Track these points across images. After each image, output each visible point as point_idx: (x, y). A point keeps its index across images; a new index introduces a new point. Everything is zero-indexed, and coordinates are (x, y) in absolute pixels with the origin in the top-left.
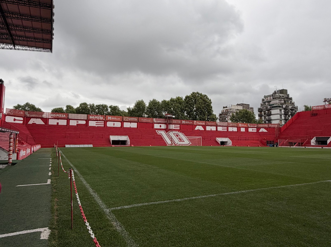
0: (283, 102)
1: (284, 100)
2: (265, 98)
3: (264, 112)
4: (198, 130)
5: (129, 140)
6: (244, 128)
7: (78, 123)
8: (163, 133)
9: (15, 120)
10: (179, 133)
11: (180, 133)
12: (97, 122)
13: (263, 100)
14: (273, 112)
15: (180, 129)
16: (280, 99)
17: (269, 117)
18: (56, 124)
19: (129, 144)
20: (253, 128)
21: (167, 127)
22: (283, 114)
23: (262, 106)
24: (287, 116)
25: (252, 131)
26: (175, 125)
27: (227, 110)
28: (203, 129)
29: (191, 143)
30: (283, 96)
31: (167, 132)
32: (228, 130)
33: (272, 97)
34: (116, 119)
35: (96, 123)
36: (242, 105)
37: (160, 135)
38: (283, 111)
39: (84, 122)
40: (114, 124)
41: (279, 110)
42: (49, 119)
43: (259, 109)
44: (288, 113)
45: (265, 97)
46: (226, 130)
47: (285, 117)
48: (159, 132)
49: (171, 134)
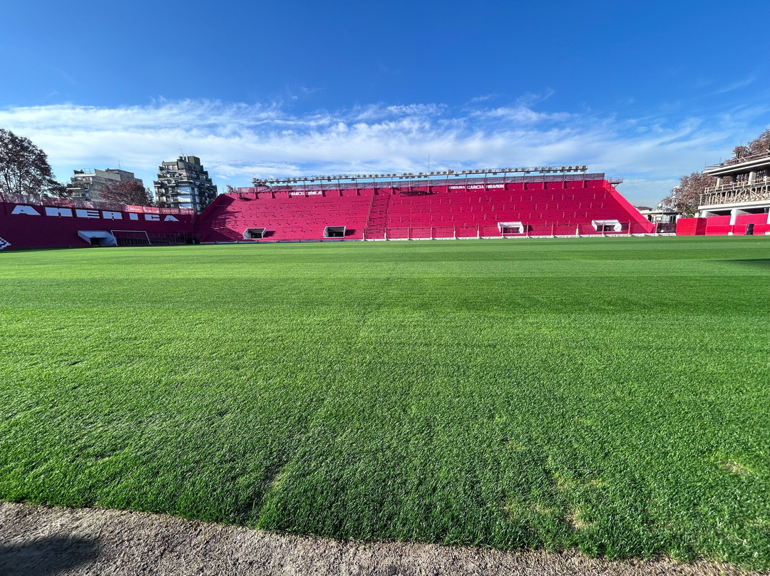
1: (197, 175)
2: (164, 167)
3: (165, 188)
4: (22, 215)
13: (161, 169)
14: (181, 190)
16: (190, 172)
17: (174, 198)
20: (152, 214)
22: (197, 195)
23: (161, 179)
24: (204, 198)
27: (84, 177)
29: (7, 244)
30: (194, 168)
33: (176, 166)
36: (120, 172)
38: (196, 189)
41: (190, 188)
43: (156, 183)
44: (204, 193)
45: (164, 164)
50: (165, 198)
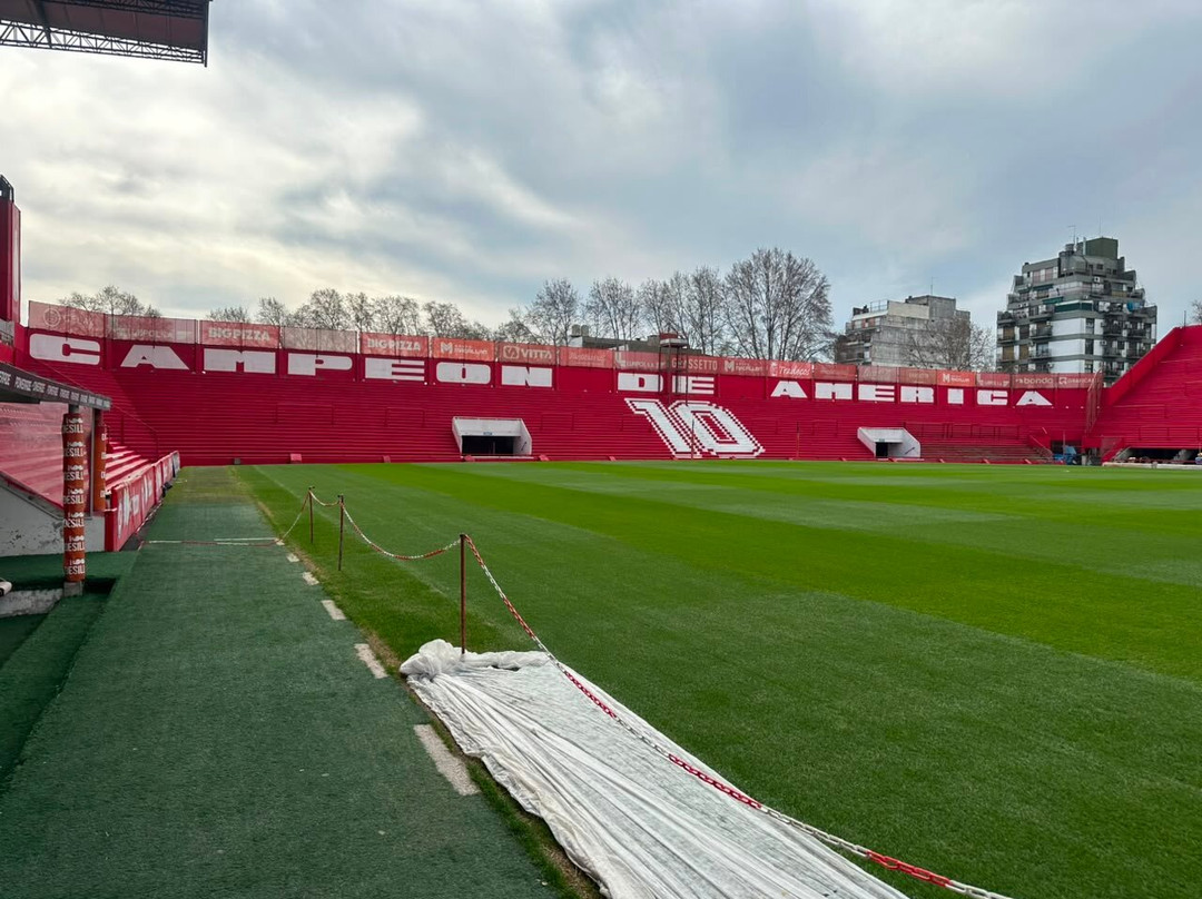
0: (1099, 287)
1: (1105, 283)
2: (1026, 275)
3: (1021, 327)
4: (785, 398)
5: (527, 437)
6: (962, 391)
7: (319, 366)
8: (652, 409)
9: (67, 350)
10: (712, 408)
11: (717, 407)
12: (396, 362)
13: (1019, 281)
14: (1061, 327)
15: (716, 394)
16: (1088, 279)
17: (1040, 348)
18: (234, 370)
19: (529, 449)
20: (993, 389)
21: (667, 384)
22: (1098, 337)
23: (1015, 305)
24: (1115, 344)
25: (991, 403)
26: (695, 378)
27: (867, 320)
28: (803, 395)
29: (762, 450)
30: (1100, 267)
31: (667, 405)
32: (897, 396)
33: (1056, 270)
34: (472, 351)
35: (394, 366)
36: (926, 301)
37: (643, 416)
38: (1098, 322)
39: (345, 364)
40: (464, 370)
41: (1084, 320)
42: (203, 347)
44: (1120, 329)
46: (892, 399)
47: (1106, 349)
48: (638, 405)
49: (685, 412)
50: (1017, 350)
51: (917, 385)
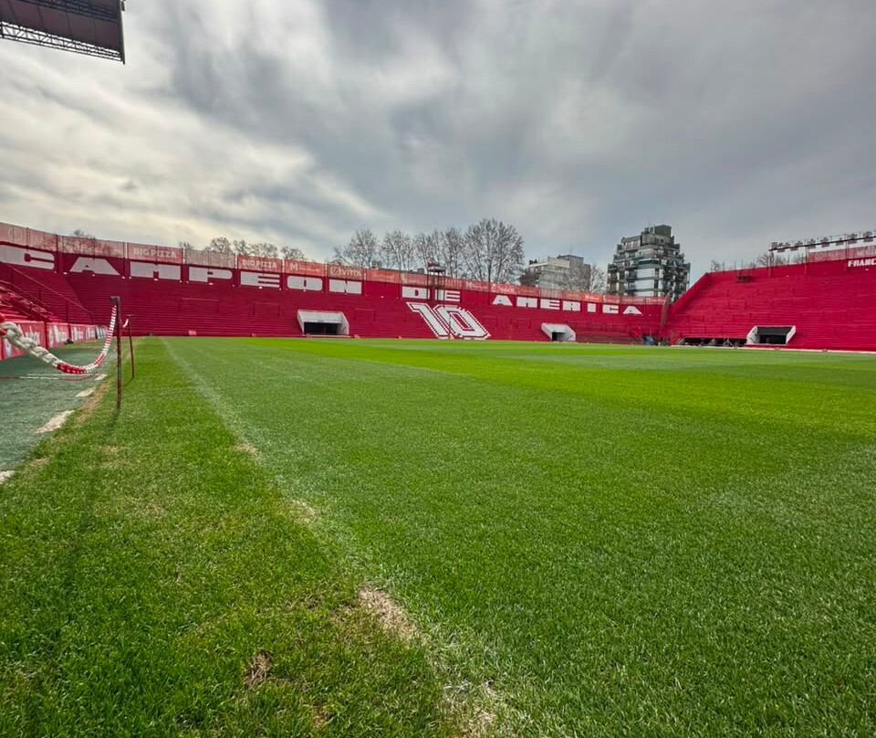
0: (661, 252)
3: (620, 272)
5: (346, 324)
6: (595, 305)
7: (210, 276)
8: (423, 309)
9: (28, 258)
10: (459, 310)
11: (462, 310)
12: (261, 275)
13: (620, 247)
14: (641, 273)
15: (461, 301)
18: (152, 277)
19: (347, 331)
20: (611, 304)
21: (432, 294)
23: (617, 261)
24: (669, 283)
25: (610, 312)
26: (449, 292)
28: (510, 304)
29: (489, 335)
30: (662, 241)
31: (432, 306)
32: (561, 306)
33: (639, 242)
34: (310, 270)
35: (260, 277)
37: (418, 313)
38: (661, 271)
39: (228, 275)
40: (305, 282)
42: (129, 260)
43: (610, 267)
44: (671, 276)
45: (624, 240)
46: (558, 309)
47: (665, 286)
48: (415, 307)
49: (443, 311)
50: (618, 285)
51: (572, 301)
